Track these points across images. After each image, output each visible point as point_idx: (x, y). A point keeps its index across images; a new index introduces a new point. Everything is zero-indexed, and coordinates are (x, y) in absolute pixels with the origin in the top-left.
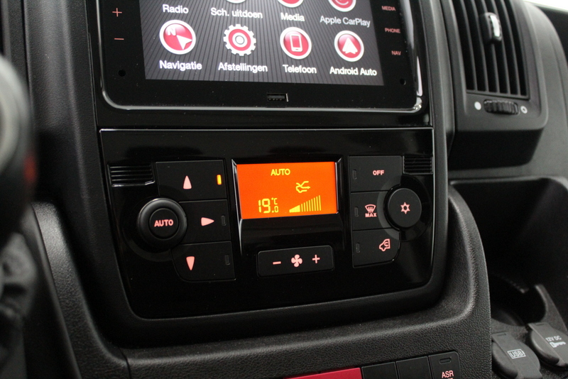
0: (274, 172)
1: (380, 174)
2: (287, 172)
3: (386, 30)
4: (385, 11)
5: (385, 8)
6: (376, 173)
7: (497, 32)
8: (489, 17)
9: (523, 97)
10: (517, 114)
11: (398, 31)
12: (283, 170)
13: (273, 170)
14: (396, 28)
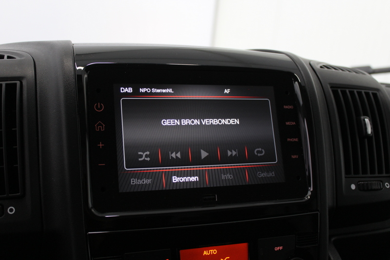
0: (205, 253)
1: (279, 249)
2: (215, 252)
3: (288, 140)
4: (288, 125)
5: (288, 123)
6: (277, 249)
7: (369, 130)
8: (364, 120)
9: (387, 175)
10: (382, 189)
11: (296, 140)
12: (211, 251)
13: (205, 252)
14: (295, 138)
